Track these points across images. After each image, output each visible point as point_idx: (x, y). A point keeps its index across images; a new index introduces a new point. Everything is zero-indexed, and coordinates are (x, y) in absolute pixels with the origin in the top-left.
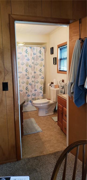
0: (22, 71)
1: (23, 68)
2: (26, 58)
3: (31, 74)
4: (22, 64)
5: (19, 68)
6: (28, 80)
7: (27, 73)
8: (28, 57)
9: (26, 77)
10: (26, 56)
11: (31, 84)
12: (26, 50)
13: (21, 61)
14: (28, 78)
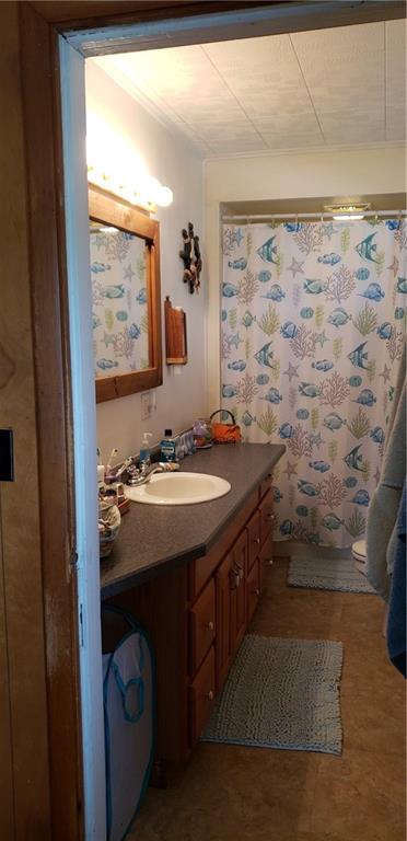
0: (331, 359)
1: (338, 344)
2: (362, 286)
3: (387, 377)
4: (338, 322)
5: (318, 344)
6: (365, 408)
7: (363, 374)
8: (372, 278)
9: (356, 392)
10: (363, 274)
11: (379, 434)
12: (368, 240)
13: (334, 304)
14: (368, 400)
